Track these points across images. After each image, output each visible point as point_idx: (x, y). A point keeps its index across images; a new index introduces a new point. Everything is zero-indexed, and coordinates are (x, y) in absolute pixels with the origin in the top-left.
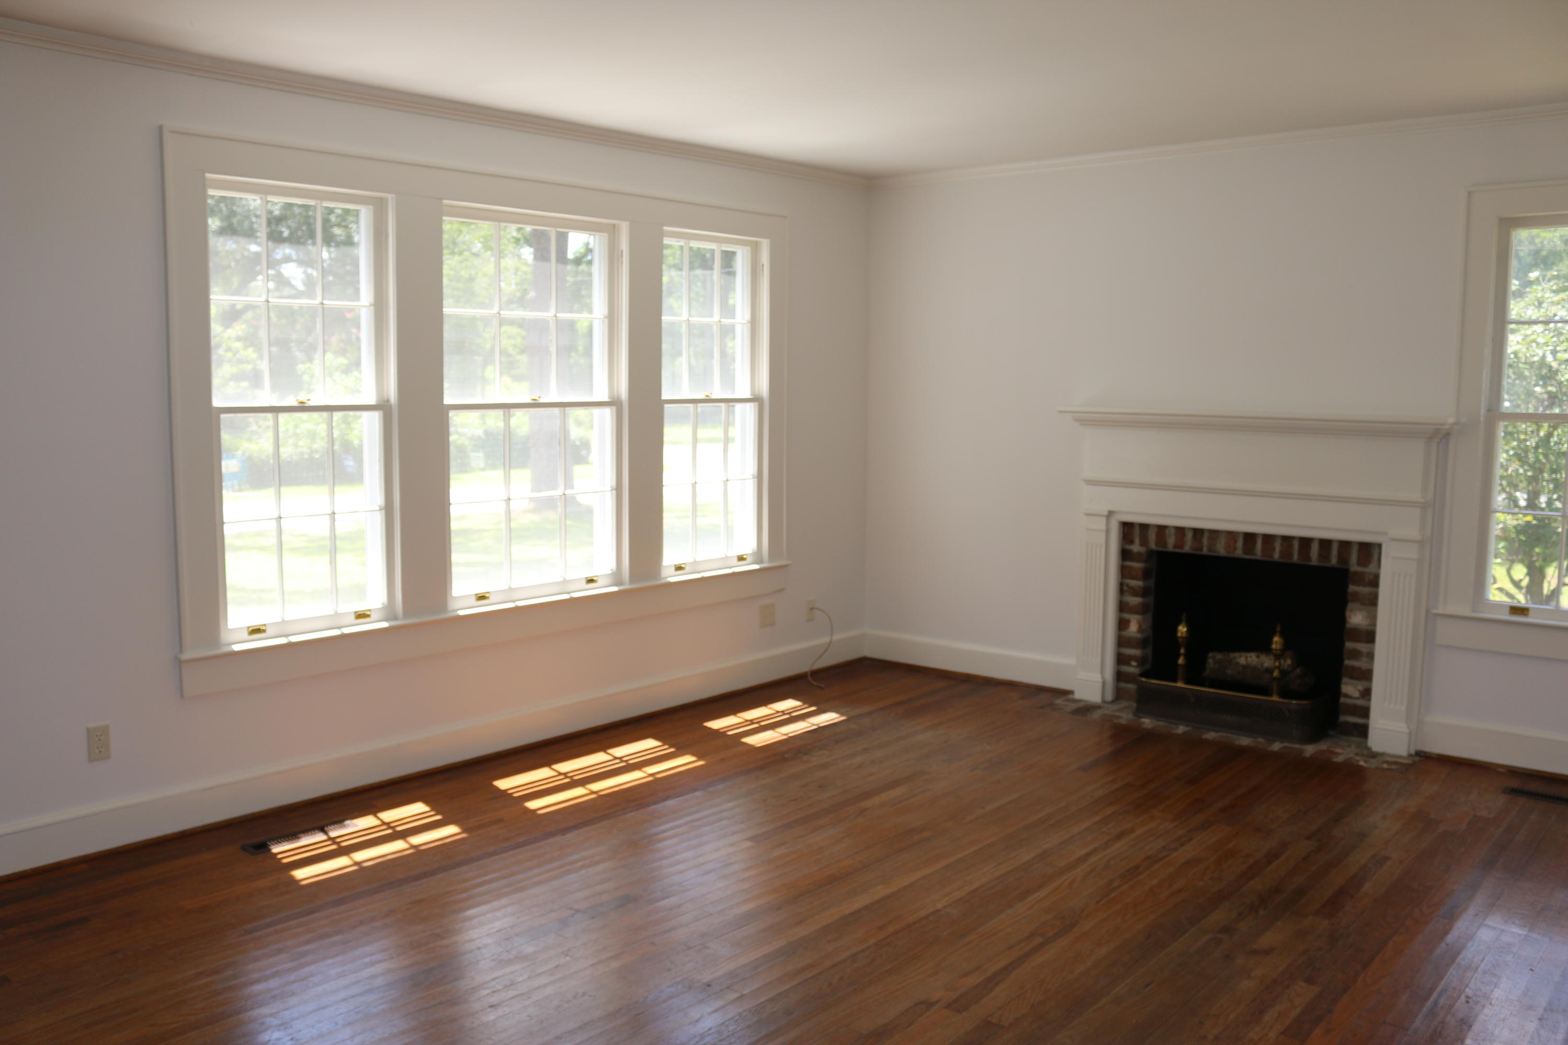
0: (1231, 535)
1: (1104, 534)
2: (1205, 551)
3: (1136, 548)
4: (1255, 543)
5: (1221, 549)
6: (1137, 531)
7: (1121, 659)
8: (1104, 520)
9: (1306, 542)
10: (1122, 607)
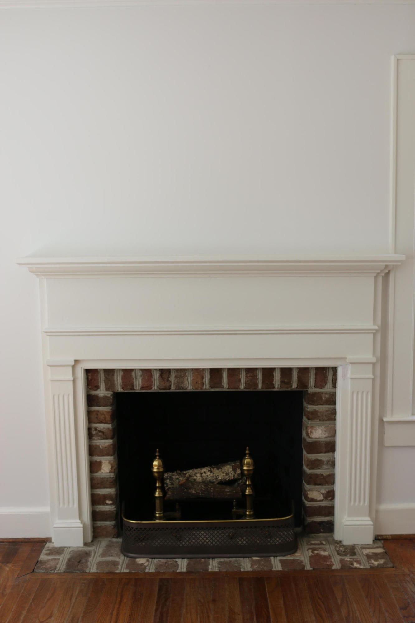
0: (198, 372)
1: (71, 385)
2: (173, 389)
3: (102, 392)
4: (221, 377)
5: (189, 386)
6: (102, 376)
7: (95, 500)
8: (70, 369)
9: (268, 372)
10: (92, 451)
